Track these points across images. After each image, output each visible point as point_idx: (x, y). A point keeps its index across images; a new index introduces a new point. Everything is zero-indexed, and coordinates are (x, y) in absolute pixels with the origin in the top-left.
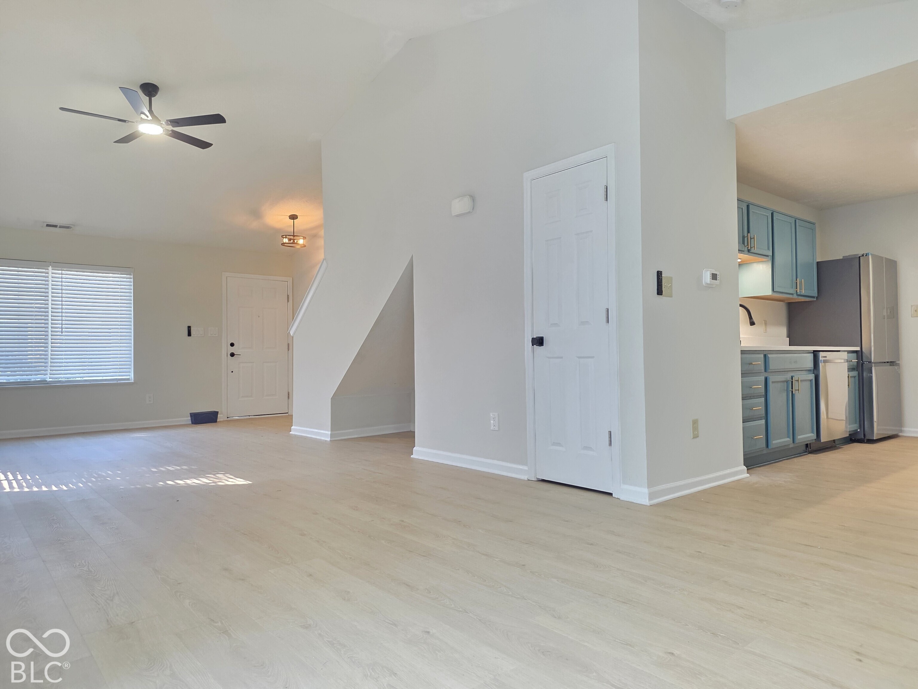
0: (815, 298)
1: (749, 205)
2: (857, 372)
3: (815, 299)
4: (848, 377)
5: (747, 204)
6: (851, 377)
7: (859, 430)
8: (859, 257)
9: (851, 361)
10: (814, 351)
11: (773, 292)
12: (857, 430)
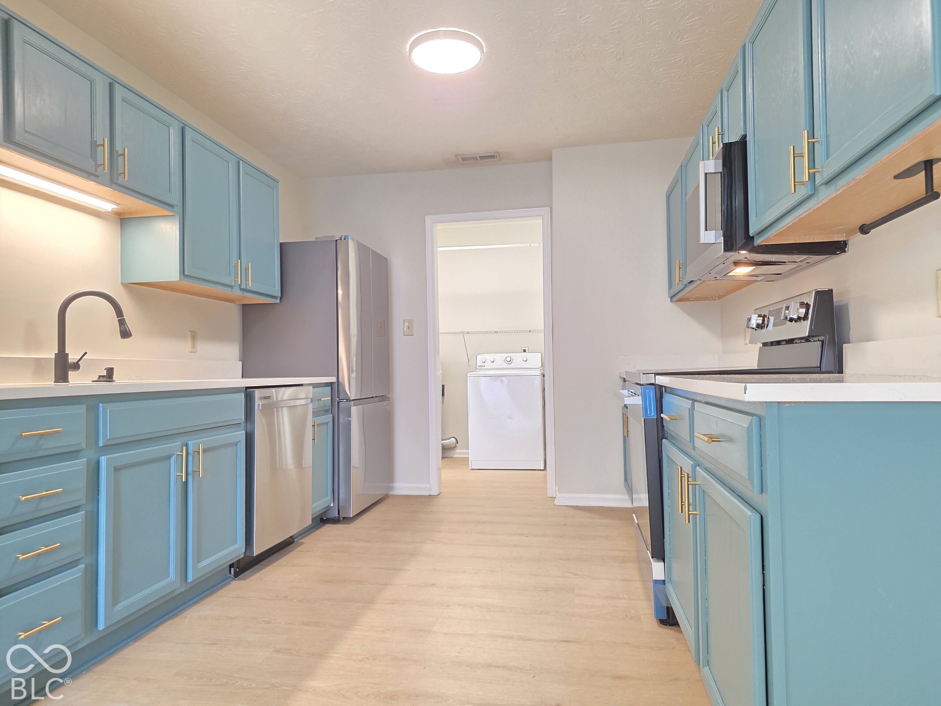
0: (277, 299)
1: (113, 82)
2: (332, 415)
3: (278, 301)
4: (314, 426)
5: (111, 81)
6: (318, 425)
7: (332, 505)
8: (336, 240)
9: (320, 400)
10: (247, 388)
11: (182, 276)
12: (329, 505)
